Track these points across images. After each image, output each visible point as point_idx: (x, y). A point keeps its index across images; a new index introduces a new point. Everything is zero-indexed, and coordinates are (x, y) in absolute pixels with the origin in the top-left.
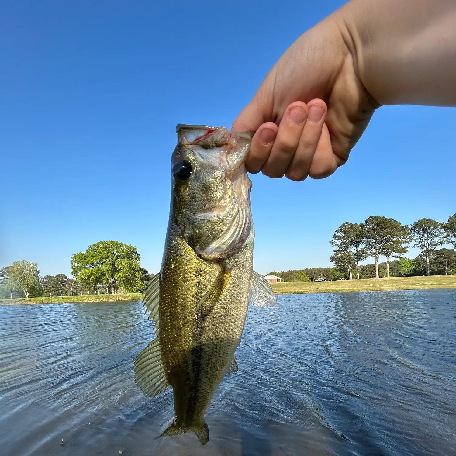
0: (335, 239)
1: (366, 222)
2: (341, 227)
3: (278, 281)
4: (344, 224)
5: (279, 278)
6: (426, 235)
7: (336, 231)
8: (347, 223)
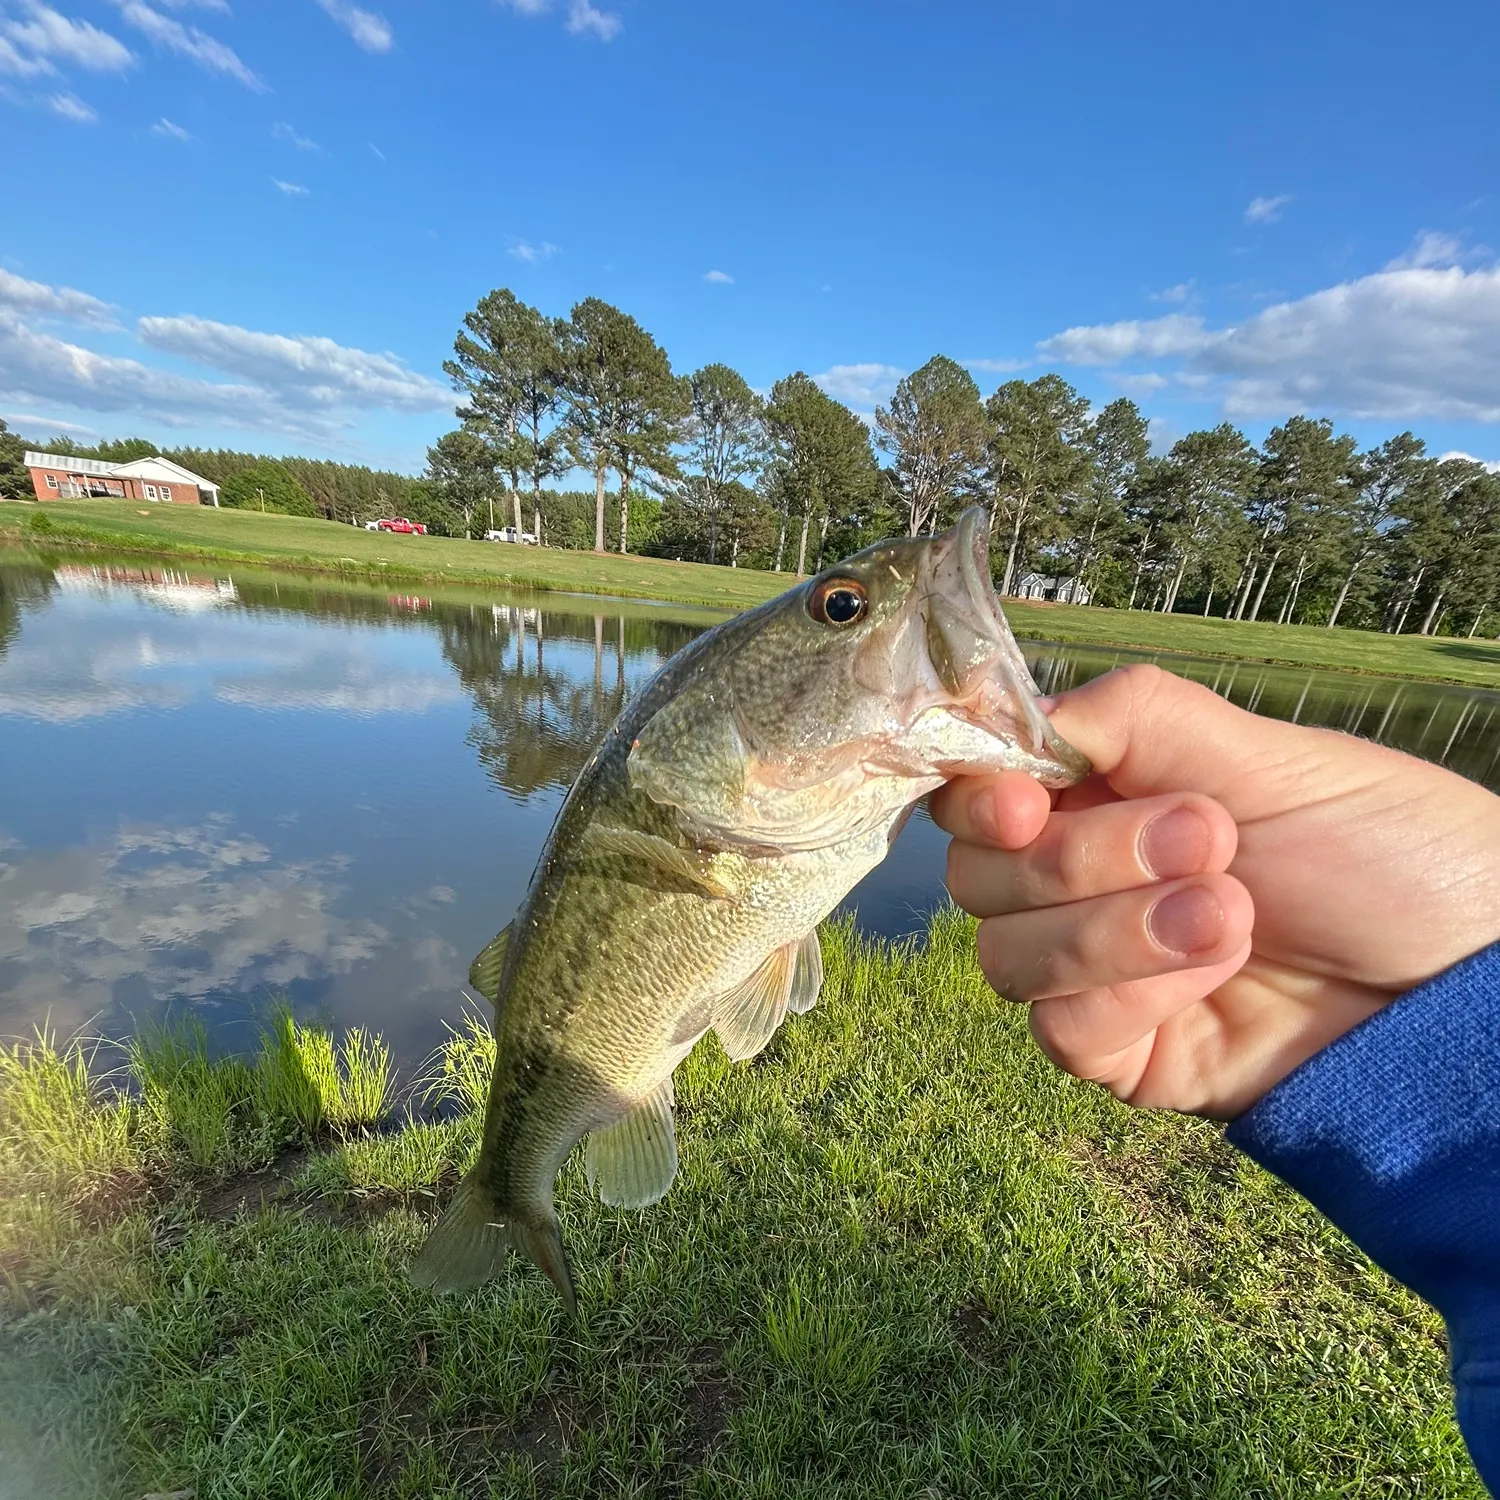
0: (462, 358)
1: (576, 317)
2: (483, 306)
3: (205, 497)
4: (495, 296)
5: (207, 486)
6: (719, 430)
7: (468, 321)
8: (505, 294)
